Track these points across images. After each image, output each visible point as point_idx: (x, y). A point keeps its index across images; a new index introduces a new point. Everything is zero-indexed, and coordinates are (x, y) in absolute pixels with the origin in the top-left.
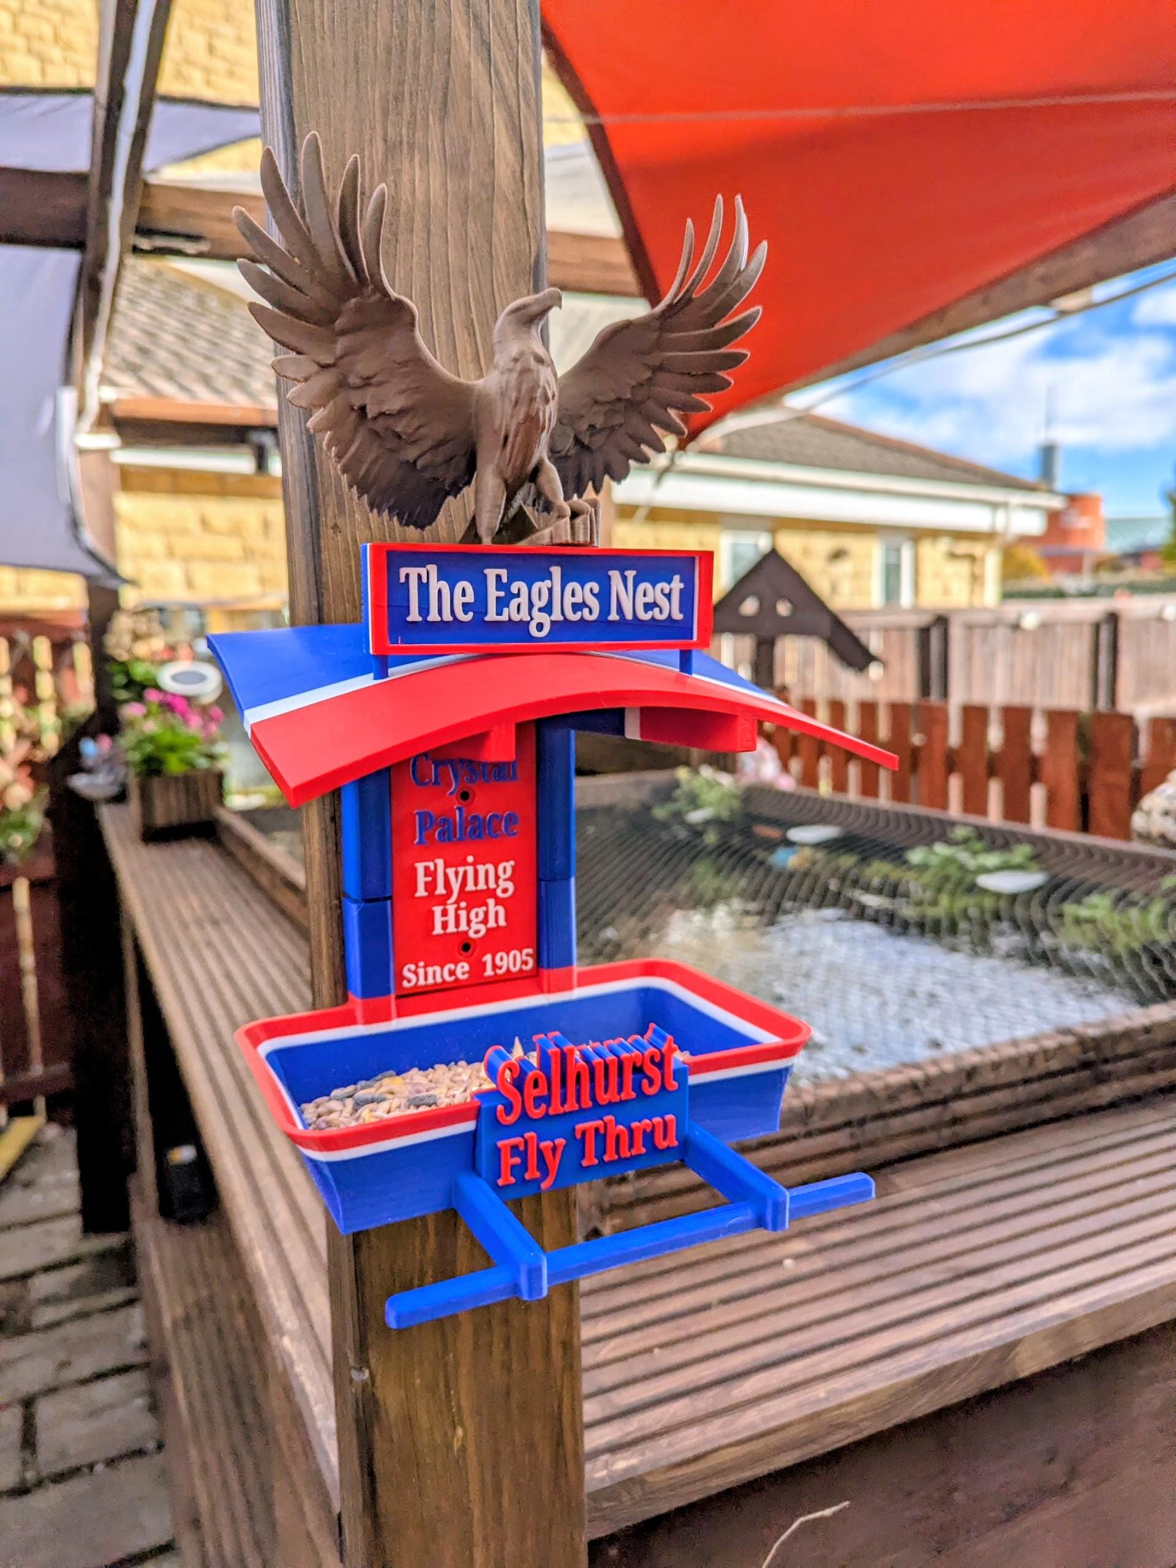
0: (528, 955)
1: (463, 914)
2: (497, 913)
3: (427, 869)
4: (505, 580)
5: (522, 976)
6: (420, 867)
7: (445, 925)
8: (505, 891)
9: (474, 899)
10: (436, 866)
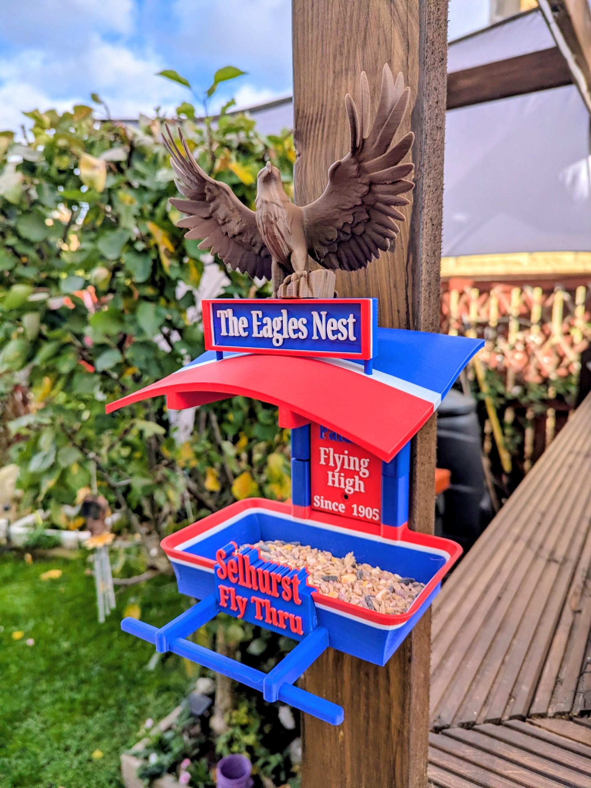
0: (376, 512)
1: (342, 479)
2: (359, 484)
3: (325, 451)
4: (260, 316)
5: (371, 522)
6: (322, 449)
7: (333, 482)
8: (364, 474)
9: (350, 474)
10: (329, 451)
